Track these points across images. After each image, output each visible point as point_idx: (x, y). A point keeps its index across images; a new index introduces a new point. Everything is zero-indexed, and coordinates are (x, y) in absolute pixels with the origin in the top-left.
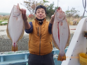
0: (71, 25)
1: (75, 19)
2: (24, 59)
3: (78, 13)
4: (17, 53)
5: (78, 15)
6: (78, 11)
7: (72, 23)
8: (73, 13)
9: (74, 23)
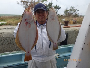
0: (71, 24)
1: (74, 18)
2: (21, 60)
3: (77, 12)
4: (13, 53)
5: (77, 14)
6: (77, 10)
7: (72, 22)
8: (72, 12)
9: (74, 22)
